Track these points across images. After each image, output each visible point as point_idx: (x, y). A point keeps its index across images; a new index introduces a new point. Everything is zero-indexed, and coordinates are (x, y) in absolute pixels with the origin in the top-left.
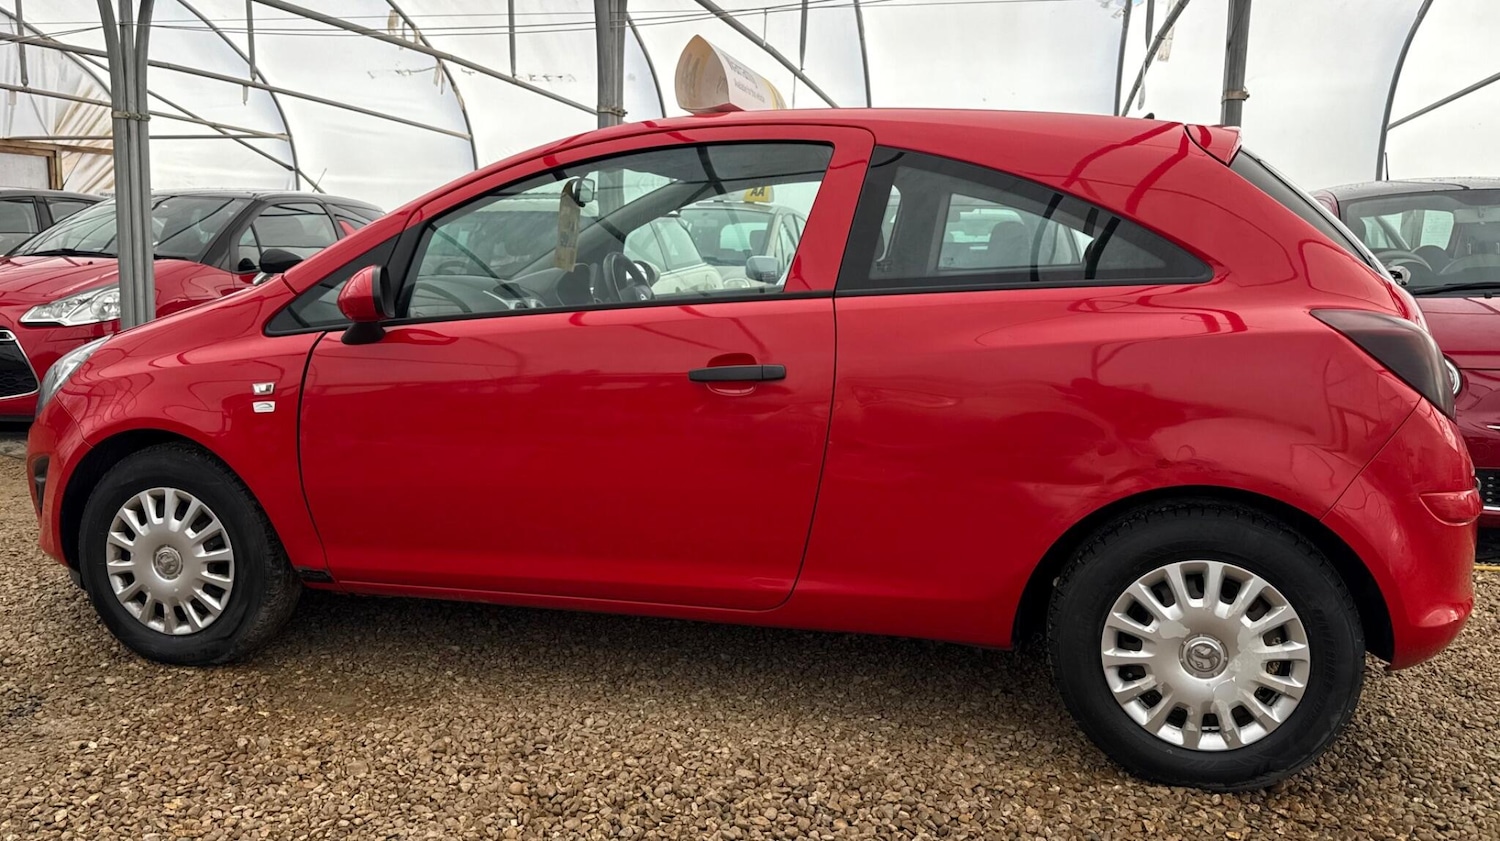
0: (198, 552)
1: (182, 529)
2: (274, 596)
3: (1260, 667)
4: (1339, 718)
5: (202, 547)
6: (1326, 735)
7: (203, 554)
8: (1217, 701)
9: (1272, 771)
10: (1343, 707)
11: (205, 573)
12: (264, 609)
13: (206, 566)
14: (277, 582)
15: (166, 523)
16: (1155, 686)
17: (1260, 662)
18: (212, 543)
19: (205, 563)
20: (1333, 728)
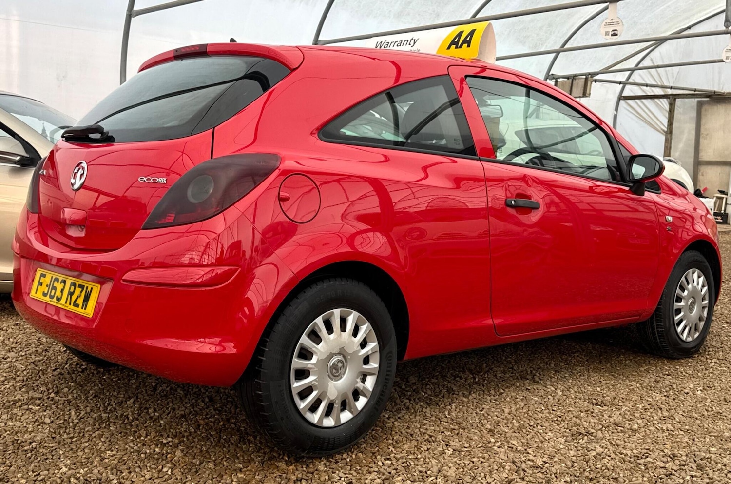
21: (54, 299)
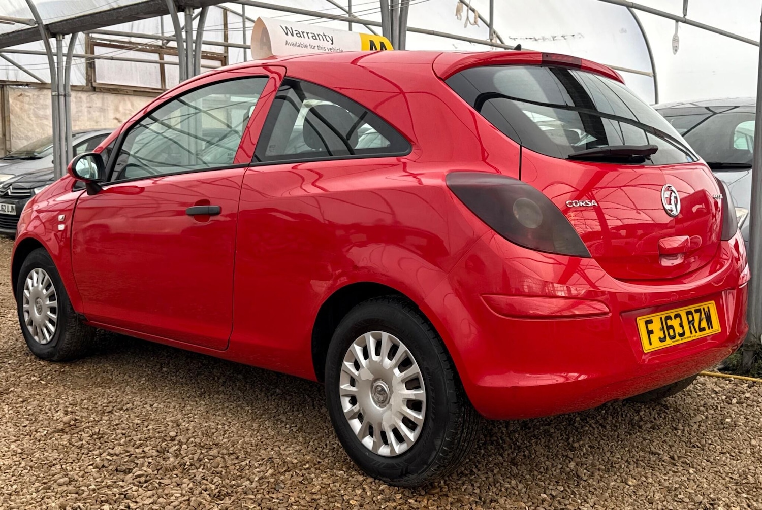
0: (46, 301)
1: (43, 289)
2: (72, 327)
3: (401, 403)
4: (440, 442)
5: (48, 299)
6: (434, 453)
7: (48, 302)
8: (384, 423)
9: (409, 473)
10: (441, 435)
11: (49, 313)
12: (68, 333)
13: (49, 309)
14: (74, 320)
15: (38, 286)
16: (359, 410)
17: (402, 399)
18: (51, 298)
19: (49, 307)
20: (437, 448)
21: (678, 337)
